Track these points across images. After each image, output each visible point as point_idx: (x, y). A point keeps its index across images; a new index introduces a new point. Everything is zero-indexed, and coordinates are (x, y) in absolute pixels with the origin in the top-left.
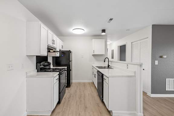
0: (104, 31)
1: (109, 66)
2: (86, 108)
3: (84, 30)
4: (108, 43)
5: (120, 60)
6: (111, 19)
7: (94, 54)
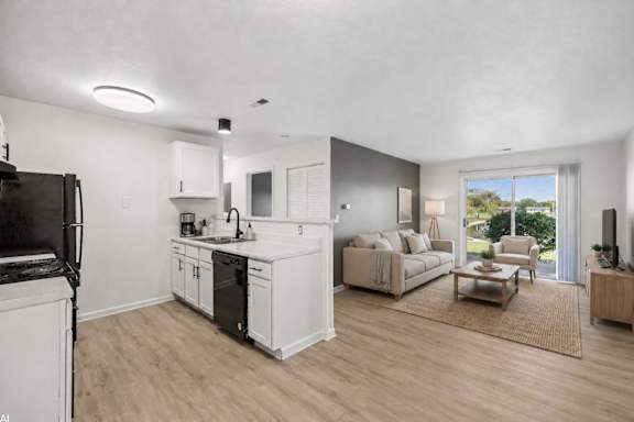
0: (225, 123)
1: (239, 233)
2: (201, 378)
3: (153, 101)
4: (225, 157)
5: (253, 214)
6: (263, 102)
7: (181, 195)
